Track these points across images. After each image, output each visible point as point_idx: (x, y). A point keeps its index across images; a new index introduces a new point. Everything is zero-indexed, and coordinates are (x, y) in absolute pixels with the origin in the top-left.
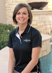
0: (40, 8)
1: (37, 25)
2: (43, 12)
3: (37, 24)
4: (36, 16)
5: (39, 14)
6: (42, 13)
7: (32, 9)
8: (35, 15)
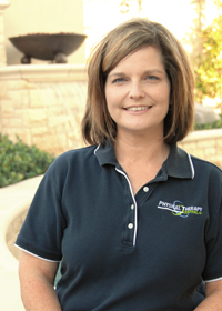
0: (58, 57)
1: (47, 125)
2: (70, 71)
3: (46, 120)
4: (41, 88)
5: (57, 82)
6: (65, 76)
7: (26, 60)
8: (41, 82)
